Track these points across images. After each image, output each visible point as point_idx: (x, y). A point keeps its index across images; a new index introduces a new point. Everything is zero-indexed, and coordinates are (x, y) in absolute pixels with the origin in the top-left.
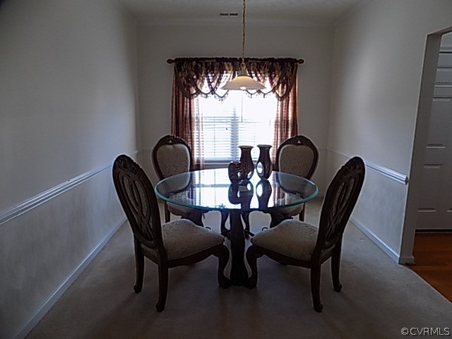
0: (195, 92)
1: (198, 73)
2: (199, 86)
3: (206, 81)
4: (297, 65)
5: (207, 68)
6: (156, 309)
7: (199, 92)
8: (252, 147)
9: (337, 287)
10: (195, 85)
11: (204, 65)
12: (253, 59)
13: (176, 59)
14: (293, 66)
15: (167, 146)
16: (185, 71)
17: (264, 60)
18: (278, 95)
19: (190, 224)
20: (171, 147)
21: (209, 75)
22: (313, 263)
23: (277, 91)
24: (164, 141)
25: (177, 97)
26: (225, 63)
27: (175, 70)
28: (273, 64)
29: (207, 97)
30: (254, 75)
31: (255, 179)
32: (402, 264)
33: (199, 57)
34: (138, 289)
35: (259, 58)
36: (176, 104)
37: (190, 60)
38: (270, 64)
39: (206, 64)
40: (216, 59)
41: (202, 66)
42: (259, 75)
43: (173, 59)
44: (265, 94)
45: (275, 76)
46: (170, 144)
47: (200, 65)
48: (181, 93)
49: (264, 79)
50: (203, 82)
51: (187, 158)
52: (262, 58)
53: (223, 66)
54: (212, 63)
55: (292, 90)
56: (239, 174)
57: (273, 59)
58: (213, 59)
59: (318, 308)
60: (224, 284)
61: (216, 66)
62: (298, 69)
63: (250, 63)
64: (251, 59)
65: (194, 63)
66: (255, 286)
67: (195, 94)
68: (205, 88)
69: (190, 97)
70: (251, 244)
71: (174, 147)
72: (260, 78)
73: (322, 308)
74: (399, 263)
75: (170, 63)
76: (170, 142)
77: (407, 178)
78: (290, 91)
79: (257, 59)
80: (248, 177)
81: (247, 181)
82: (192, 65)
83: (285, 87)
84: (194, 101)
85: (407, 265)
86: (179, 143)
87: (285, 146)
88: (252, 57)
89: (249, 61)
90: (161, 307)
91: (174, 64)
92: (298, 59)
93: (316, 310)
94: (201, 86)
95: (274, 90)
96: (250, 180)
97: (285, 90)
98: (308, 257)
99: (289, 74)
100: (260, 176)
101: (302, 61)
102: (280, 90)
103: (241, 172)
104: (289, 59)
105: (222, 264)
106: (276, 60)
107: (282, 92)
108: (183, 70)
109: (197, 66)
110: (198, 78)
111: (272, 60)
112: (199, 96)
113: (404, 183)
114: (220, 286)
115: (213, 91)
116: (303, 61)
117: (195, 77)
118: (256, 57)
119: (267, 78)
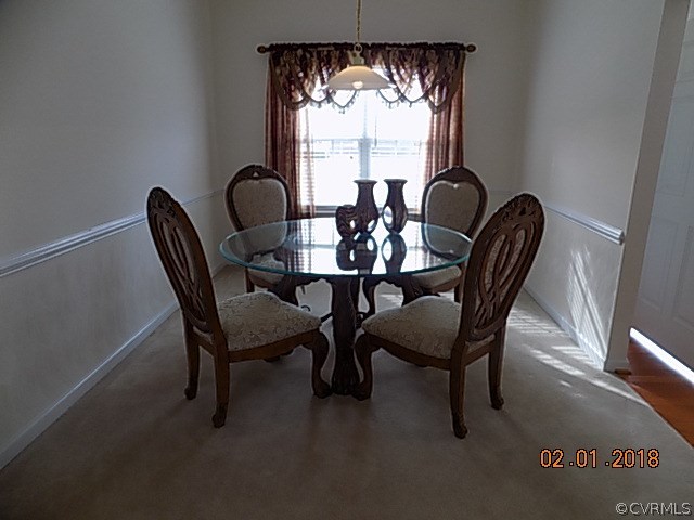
0: (301, 98)
1: (305, 68)
2: (307, 91)
3: (318, 82)
4: (465, 55)
5: (320, 60)
6: (212, 424)
7: (307, 98)
8: (375, 183)
9: (497, 402)
10: (302, 88)
11: (315, 54)
12: (394, 45)
13: (272, 45)
14: (457, 56)
15: (250, 181)
16: (285, 66)
17: (412, 46)
18: (432, 105)
19: (271, 298)
20: (257, 182)
21: (324, 72)
22: (455, 363)
23: (431, 97)
24: (246, 174)
25: (274, 107)
26: (349, 52)
27: (270, 63)
28: (425, 53)
29: (320, 106)
30: (394, 71)
31: (380, 233)
32: (609, 372)
33: (307, 42)
34: (191, 393)
35: (403, 43)
36: (272, 119)
37: (292, 48)
38: (421, 52)
39: (319, 53)
40: (335, 45)
41: (312, 56)
42: (403, 71)
43: (267, 46)
44: (411, 102)
45: (429, 71)
46: (256, 178)
47: (308, 56)
48: (279, 100)
49: (411, 78)
50: (314, 83)
51: (282, 201)
52: (407, 43)
53: (346, 56)
54: (329, 51)
55: (456, 96)
56: (352, 224)
57: (426, 44)
58: (329, 45)
59: (460, 431)
60: (322, 391)
61: (334, 56)
62: (466, 61)
63: (389, 51)
64: (390, 46)
65: (300, 52)
66: (369, 396)
67: (302, 101)
68: (317, 93)
69: (294, 106)
70: (363, 332)
71: (261, 183)
72: (404, 76)
73: (466, 432)
74: (605, 370)
75: (263, 52)
76: (256, 175)
77: (623, 234)
78: (453, 96)
79: (400, 45)
80: (369, 229)
81: (366, 236)
82: (296, 55)
83: (445, 90)
84: (301, 113)
85: (617, 373)
86: (270, 177)
87: (436, 184)
88: (391, 43)
89: (387, 48)
90: (219, 420)
91: (268, 54)
92: (466, 45)
93: (456, 436)
94: (311, 90)
95: (426, 96)
96: (372, 234)
97: (444, 94)
98: (446, 353)
99: (450, 69)
100: (388, 229)
101: (472, 48)
102: (437, 96)
103: (355, 221)
104: (451, 44)
105: (319, 360)
106: (431, 47)
107: (440, 99)
108: (282, 63)
109: (304, 57)
110: (306, 76)
111: (424, 46)
112: (308, 105)
113: (618, 242)
114: (315, 394)
115: (329, 97)
116: (474, 48)
117: (301, 74)
118: (397, 42)
119: (416, 76)
